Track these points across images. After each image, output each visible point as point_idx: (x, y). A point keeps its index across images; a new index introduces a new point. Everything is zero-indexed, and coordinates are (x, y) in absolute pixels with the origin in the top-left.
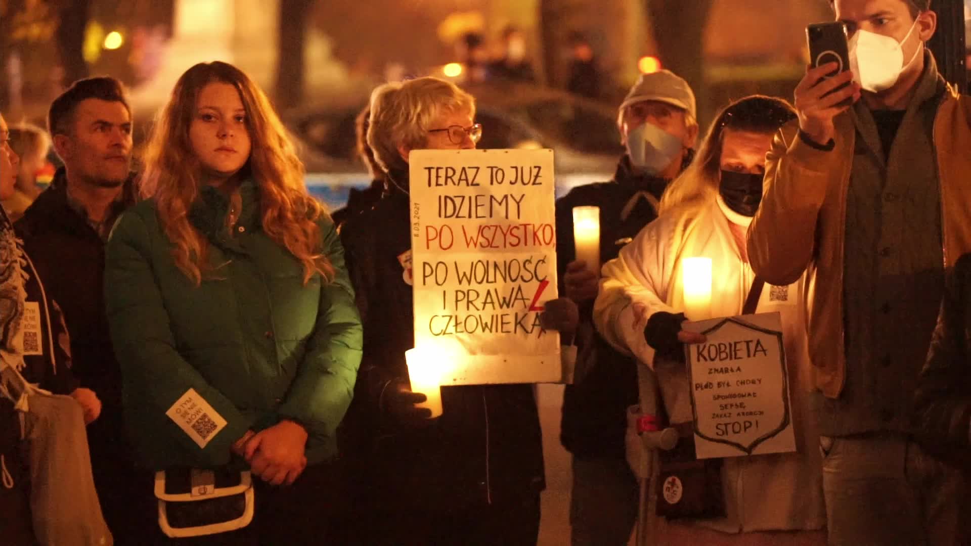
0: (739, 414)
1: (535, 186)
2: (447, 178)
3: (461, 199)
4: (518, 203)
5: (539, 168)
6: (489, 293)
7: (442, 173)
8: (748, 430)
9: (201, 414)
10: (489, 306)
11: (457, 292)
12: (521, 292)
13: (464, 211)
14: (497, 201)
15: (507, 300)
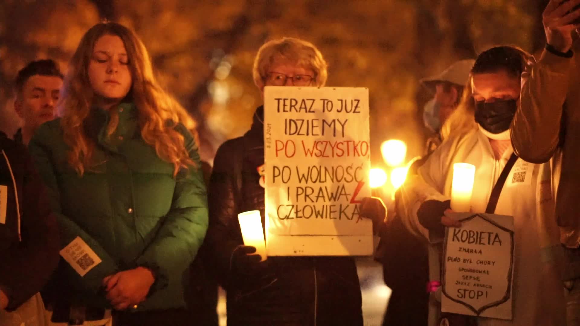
0: (475, 285)
1: (355, 114)
2: (291, 106)
3: (301, 122)
4: (343, 126)
5: (358, 101)
6: (321, 189)
7: (288, 103)
8: (479, 297)
9: (83, 254)
10: (321, 199)
11: (298, 188)
12: (345, 190)
13: (304, 130)
14: (327, 124)
15: (334, 195)
